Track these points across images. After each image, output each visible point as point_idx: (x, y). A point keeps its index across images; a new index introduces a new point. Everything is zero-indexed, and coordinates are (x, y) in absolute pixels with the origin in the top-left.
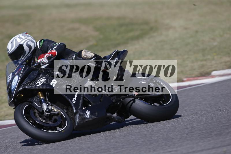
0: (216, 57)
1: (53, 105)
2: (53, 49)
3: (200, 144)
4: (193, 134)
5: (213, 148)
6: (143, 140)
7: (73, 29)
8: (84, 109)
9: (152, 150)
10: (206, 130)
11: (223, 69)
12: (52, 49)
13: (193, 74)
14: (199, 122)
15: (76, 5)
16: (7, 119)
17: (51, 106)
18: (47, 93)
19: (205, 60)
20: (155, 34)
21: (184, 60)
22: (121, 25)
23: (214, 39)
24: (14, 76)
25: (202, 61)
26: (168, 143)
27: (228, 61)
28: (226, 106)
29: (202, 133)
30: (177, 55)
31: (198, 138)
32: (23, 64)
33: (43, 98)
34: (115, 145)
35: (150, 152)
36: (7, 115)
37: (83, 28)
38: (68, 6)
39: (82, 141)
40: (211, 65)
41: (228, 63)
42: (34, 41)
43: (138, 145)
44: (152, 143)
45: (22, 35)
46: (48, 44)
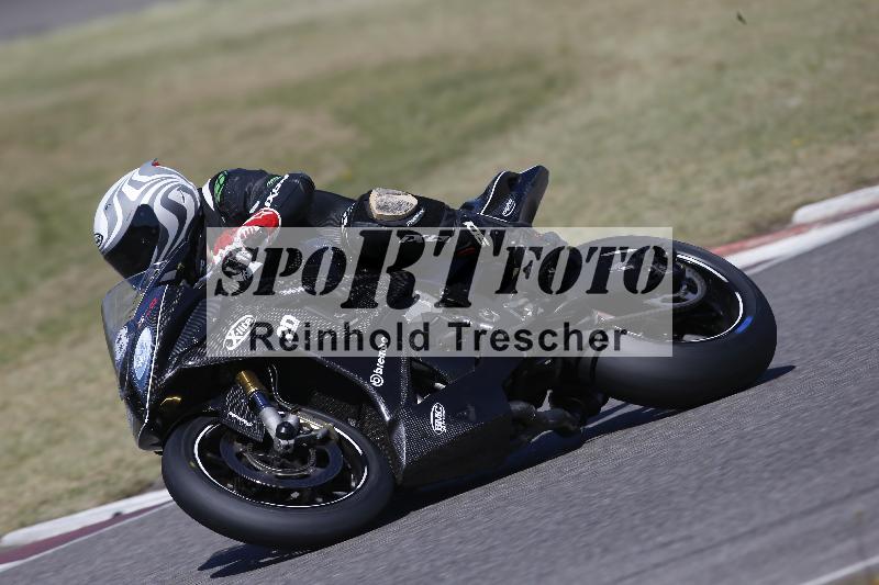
0: (802, 154)
1: (300, 410)
2: (267, 204)
3: (776, 495)
4: (743, 461)
5: (826, 504)
6: (559, 516)
7: (258, 131)
8: (419, 402)
9: (598, 550)
10: (791, 438)
11: (834, 194)
12: (262, 205)
13: (722, 232)
14: (765, 412)
15: (260, 38)
16: (44, 516)
17: (295, 413)
18: (273, 371)
19: (766, 170)
20: (566, 102)
21: (684, 185)
22: (435, 89)
23: (787, 86)
24: (135, 333)
25: (751, 175)
26: (653, 512)
27: (850, 162)
28: (860, 333)
29: (779, 455)
30: (658, 169)
31: (766, 475)
32: (163, 279)
33: (258, 392)
34: (459, 552)
35: (589, 557)
36: (44, 502)
37: (296, 122)
38: (230, 45)
39: (330, 559)
40: (789, 187)
41: (851, 170)
42: (190, 186)
43: (545, 536)
44: (596, 523)
45: (140, 174)
46: (243, 184)
